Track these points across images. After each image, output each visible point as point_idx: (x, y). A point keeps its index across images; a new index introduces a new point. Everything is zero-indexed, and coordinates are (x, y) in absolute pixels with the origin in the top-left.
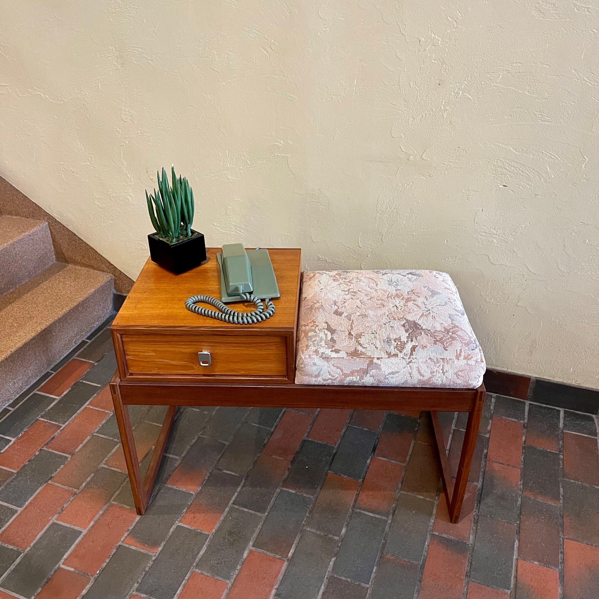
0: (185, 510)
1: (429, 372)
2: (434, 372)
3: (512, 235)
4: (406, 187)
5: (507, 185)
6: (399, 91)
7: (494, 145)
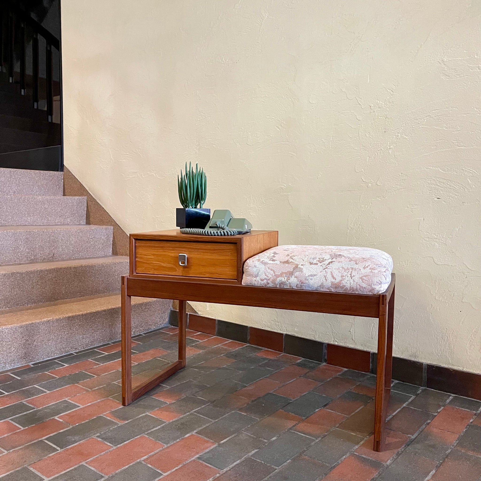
0: (156, 409)
1: (340, 275)
2: (343, 276)
3: (449, 238)
4: (367, 207)
5: (440, 197)
6: (359, 140)
7: (427, 168)
